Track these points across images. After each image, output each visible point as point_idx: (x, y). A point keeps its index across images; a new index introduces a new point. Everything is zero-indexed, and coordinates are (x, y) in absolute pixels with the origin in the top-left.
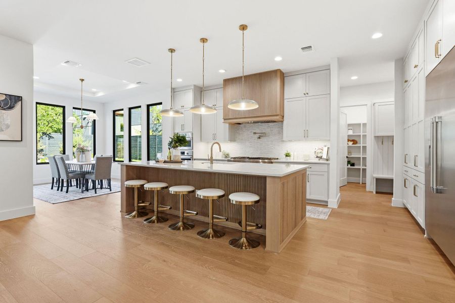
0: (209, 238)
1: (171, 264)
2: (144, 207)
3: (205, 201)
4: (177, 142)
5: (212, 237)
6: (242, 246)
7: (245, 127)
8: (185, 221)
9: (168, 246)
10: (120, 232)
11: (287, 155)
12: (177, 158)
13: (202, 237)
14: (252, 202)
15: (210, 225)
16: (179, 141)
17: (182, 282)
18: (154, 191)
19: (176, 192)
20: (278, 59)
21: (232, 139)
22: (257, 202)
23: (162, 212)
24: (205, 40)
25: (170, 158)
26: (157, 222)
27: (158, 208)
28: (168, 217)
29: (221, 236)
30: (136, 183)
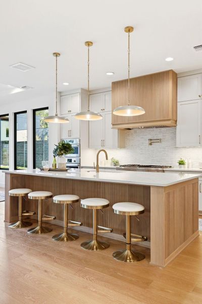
0: (93, 249)
1: (52, 274)
2: (28, 217)
3: (89, 211)
4: (62, 150)
5: (96, 249)
6: (127, 259)
7: (135, 132)
8: (69, 232)
9: (50, 257)
10: (3, 242)
11: (181, 163)
12: (62, 166)
13: (86, 248)
14: (136, 212)
15: (94, 237)
16: (65, 148)
17: (61, 293)
18: (38, 200)
19: (60, 201)
20: (169, 59)
21: (122, 145)
22: (141, 212)
23: (47, 223)
24: (90, 44)
25: (56, 166)
26: (41, 233)
27: (42, 218)
28: (53, 227)
29: (106, 248)
30: (20, 192)
